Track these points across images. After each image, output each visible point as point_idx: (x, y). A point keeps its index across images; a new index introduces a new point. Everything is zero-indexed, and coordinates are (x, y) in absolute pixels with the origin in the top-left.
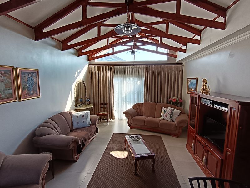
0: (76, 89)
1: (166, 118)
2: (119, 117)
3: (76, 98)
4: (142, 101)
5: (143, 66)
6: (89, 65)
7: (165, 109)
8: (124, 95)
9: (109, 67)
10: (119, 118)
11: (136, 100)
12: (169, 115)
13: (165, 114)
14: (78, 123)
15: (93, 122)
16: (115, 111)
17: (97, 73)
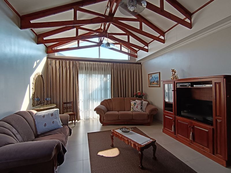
0: (34, 83)
1: (137, 110)
2: (85, 117)
3: (34, 95)
4: (109, 97)
5: (109, 63)
6: (47, 58)
7: (134, 102)
8: (90, 92)
9: (73, 62)
10: (85, 119)
11: (103, 97)
12: (139, 107)
13: (136, 106)
14: (45, 125)
15: (65, 123)
16: (80, 111)
17: (58, 68)
